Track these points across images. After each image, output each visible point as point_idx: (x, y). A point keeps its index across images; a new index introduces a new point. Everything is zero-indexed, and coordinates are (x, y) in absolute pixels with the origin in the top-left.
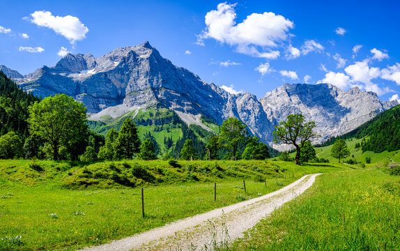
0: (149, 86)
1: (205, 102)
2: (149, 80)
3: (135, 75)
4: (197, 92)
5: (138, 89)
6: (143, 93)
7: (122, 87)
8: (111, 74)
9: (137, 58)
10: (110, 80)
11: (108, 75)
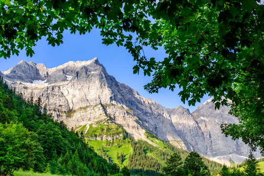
2: (99, 96)
3: (86, 90)
5: (88, 104)
6: (94, 109)
7: (74, 102)
8: (64, 88)
9: (88, 73)
10: (62, 94)
11: (61, 88)
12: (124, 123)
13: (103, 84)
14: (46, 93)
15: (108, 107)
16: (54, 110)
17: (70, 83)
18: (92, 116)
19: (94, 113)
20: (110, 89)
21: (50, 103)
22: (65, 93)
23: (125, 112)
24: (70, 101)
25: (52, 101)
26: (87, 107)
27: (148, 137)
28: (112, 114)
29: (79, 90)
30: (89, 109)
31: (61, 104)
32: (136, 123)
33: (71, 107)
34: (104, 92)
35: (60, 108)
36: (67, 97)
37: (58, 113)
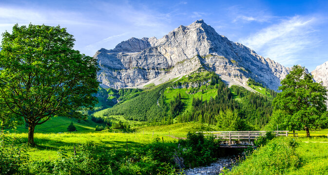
0: (196, 53)
1: (260, 73)
2: (196, 49)
3: (184, 46)
4: (252, 64)
5: (186, 58)
6: (190, 61)
7: (172, 58)
8: (161, 48)
9: (186, 31)
10: (160, 53)
11: (159, 49)
12: (225, 71)
13: (201, 37)
14: (143, 55)
15: (206, 58)
16: (153, 69)
17: (167, 43)
18: (189, 68)
19: (191, 65)
20: (209, 41)
21: (148, 63)
22: (163, 52)
23: (227, 61)
24: (168, 59)
25: (150, 61)
26: (184, 60)
27: (250, 85)
28: (212, 64)
29: (177, 47)
30: (186, 62)
31: (159, 62)
32: (239, 72)
33: (170, 63)
34: (203, 44)
35: (159, 66)
36: (166, 56)
37: (157, 71)
